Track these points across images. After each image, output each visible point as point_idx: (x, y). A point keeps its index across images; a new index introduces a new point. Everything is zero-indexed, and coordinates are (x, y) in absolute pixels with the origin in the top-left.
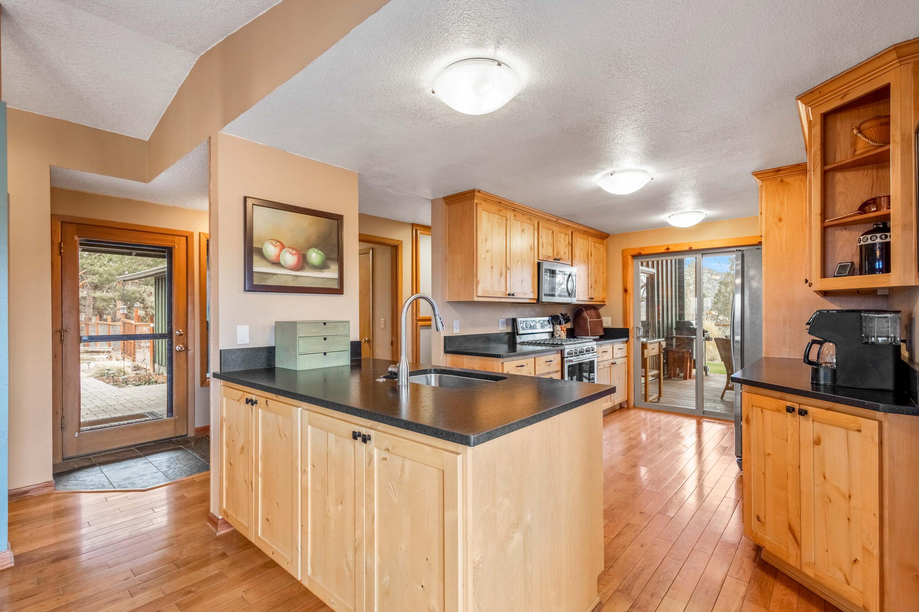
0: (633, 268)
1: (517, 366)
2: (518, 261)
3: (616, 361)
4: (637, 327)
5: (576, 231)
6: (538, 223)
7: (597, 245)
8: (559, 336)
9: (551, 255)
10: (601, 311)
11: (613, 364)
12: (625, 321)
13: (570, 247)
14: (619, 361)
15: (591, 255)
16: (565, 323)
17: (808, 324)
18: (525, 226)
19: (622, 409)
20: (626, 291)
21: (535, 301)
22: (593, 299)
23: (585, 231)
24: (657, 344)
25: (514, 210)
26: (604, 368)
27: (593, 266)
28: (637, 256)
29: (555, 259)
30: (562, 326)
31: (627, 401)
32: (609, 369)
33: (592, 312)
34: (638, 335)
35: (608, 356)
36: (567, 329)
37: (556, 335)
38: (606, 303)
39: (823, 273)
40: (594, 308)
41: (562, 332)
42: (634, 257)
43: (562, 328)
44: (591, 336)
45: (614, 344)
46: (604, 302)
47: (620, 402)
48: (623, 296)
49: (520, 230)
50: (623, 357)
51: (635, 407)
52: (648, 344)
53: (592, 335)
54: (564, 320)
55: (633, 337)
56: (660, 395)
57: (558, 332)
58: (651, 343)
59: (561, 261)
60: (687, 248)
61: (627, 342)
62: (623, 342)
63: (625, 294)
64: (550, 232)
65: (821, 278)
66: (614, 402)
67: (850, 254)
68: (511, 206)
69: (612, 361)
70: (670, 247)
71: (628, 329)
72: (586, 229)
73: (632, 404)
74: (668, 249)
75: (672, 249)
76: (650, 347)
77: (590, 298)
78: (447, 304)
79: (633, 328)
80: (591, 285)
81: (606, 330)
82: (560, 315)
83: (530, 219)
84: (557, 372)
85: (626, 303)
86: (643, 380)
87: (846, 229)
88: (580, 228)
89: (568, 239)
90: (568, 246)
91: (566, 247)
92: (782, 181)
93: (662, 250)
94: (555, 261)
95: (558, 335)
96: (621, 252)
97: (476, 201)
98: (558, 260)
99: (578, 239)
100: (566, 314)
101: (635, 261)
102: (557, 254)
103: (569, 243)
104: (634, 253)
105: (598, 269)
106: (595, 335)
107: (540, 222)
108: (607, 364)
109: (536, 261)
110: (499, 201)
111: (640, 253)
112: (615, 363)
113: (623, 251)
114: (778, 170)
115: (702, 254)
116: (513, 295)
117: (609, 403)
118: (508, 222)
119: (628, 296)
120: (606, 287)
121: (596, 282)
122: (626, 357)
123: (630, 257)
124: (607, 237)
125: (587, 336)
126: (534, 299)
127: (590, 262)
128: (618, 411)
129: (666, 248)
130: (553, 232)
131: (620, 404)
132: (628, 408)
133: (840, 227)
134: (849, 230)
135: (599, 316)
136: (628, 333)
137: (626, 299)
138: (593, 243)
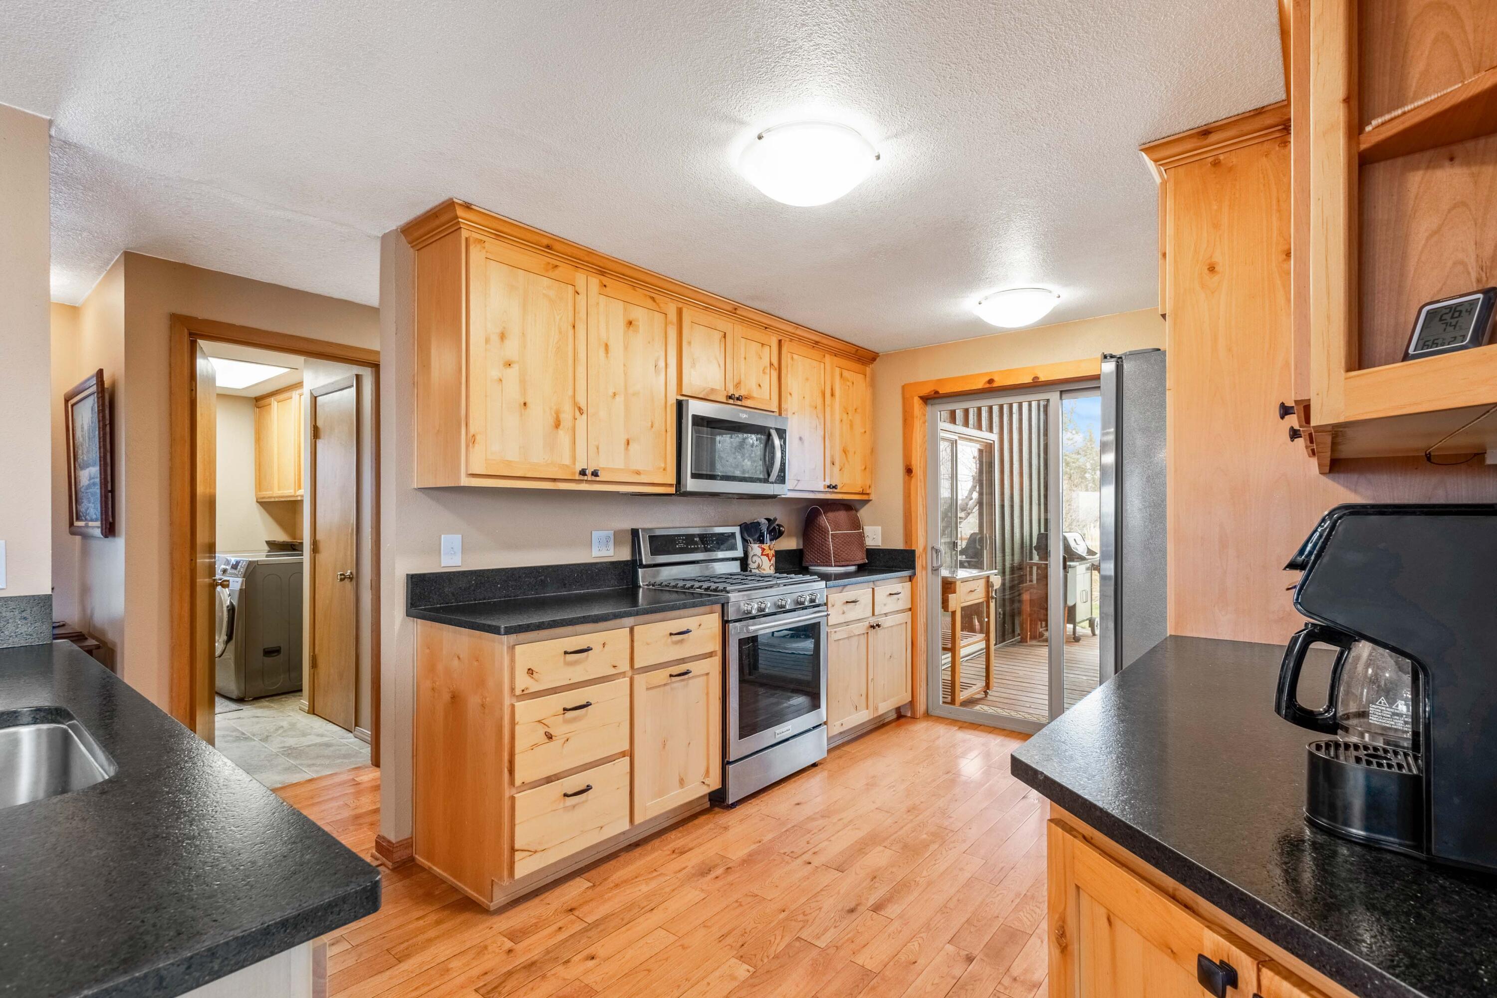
0: (924, 422)
1: (671, 634)
2: (615, 394)
3: (881, 620)
4: (933, 548)
5: (791, 340)
6: (680, 312)
7: (846, 374)
8: (759, 567)
9: (718, 387)
10: (863, 514)
11: (873, 627)
12: (908, 534)
13: (775, 375)
14: (887, 622)
15: (832, 395)
16: (771, 540)
17: (1292, 566)
18: (639, 314)
19: (903, 720)
20: (909, 471)
21: (672, 490)
22: (835, 487)
23: (817, 343)
24: (982, 582)
25: (603, 273)
26: (848, 638)
27: (837, 417)
28: (931, 398)
29: (730, 397)
30: (765, 546)
31: (912, 703)
32: (863, 639)
33: (842, 515)
34: (935, 565)
35: (862, 611)
36: (776, 552)
37: (752, 566)
38: (872, 497)
39: (1355, 351)
40: (848, 506)
41: (765, 558)
42: (926, 400)
43: (763, 550)
44: (835, 566)
45: (878, 583)
46: (868, 494)
47: (897, 706)
48: (905, 482)
49: (621, 324)
50: (903, 611)
51: (927, 715)
52: (958, 583)
53: (838, 564)
54: (770, 532)
55: (925, 568)
56: (988, 686)
57: (755, 558)
58: (964, 581)
59: (744, 403)
60: (1028, 379)
61: (911, 579)
62: (902, 580)
63: (907, 477)
64: (717, 336)
65: (1349, 369)
66: (876, 709)
67: (1472, 262)
68: (586, 259)
69: (873, 621)
70: (996, 379)
71: (914, 551)
72: (817, 339)
73: (921, 708)
74: (991, 381)
75: (999, 382)
76: (961, 588)
77: (829, 487)
78: (420, 494)
79: (925, 549)
80: (832, 457)
81: (872, 553)
82: (763, 521)
83: (653, 299)
84: (710, 655)
85: (909, 496)
86: (947, 658)
87: (1452, 159)
88: (799, 332)
89: (769, 355)
90: (768, 371)
91: (764, 372)
92: (1216, 163)
93: (980, 384)
94: (731, 401)
95: (757, 564)
96: (899, 391)
97: (464, 234)
98: (738, 399)
99: (795, 356)
100: (775, 519)
101: (929, 409)
102: (738, 385)
103: (771, 364)
104: (926, 391)
105: (852, 426)
106: (843, 563)
107: (685, 310)
108: (862, 627)
109: (673, 397)
110: (545, 242)
111: (936, 392)
112: (878, 626)
113: (903, 387)
114: (1205, 132)
115: (1061, 392)
116: (595, 474)
117: (866, 711)
118: (582, 299)
119: (913, 480)
120: (871, 464)
121: (845, 451)
122: (910, 609)
123: (917, 402)
124: (874, 359)
125: (827, 566)
126: (671, 485)
127: (828, 409)
128: (894, 724)
129: (987, 379)
130: (725, 337)
131: (898, 710)
132: (914, 718)
133: (1428, 154)
134: (1467, 163)
135: (856, 524)
136: (914, 561)
137: (909, 489)
138: (838, 370)
